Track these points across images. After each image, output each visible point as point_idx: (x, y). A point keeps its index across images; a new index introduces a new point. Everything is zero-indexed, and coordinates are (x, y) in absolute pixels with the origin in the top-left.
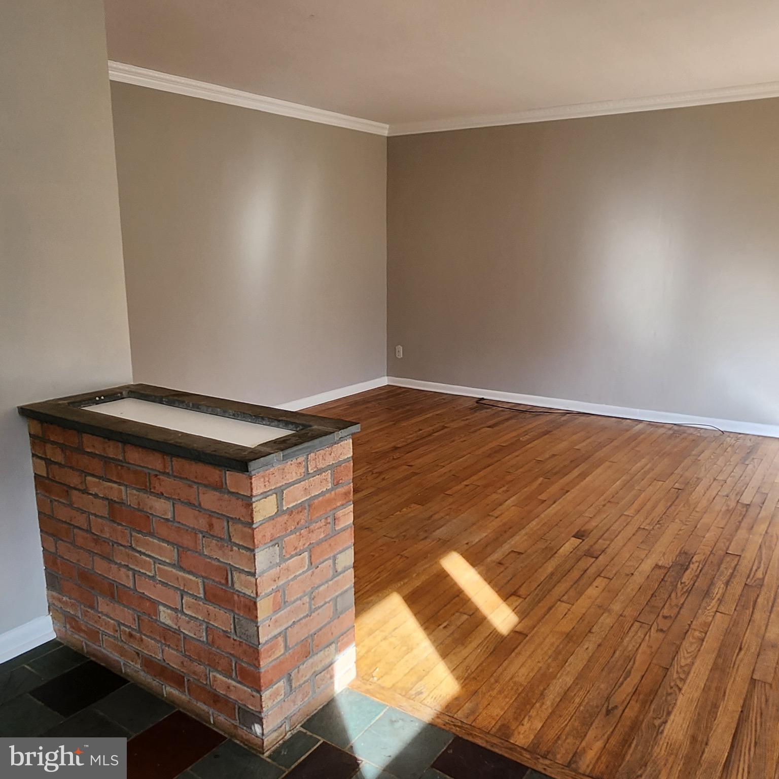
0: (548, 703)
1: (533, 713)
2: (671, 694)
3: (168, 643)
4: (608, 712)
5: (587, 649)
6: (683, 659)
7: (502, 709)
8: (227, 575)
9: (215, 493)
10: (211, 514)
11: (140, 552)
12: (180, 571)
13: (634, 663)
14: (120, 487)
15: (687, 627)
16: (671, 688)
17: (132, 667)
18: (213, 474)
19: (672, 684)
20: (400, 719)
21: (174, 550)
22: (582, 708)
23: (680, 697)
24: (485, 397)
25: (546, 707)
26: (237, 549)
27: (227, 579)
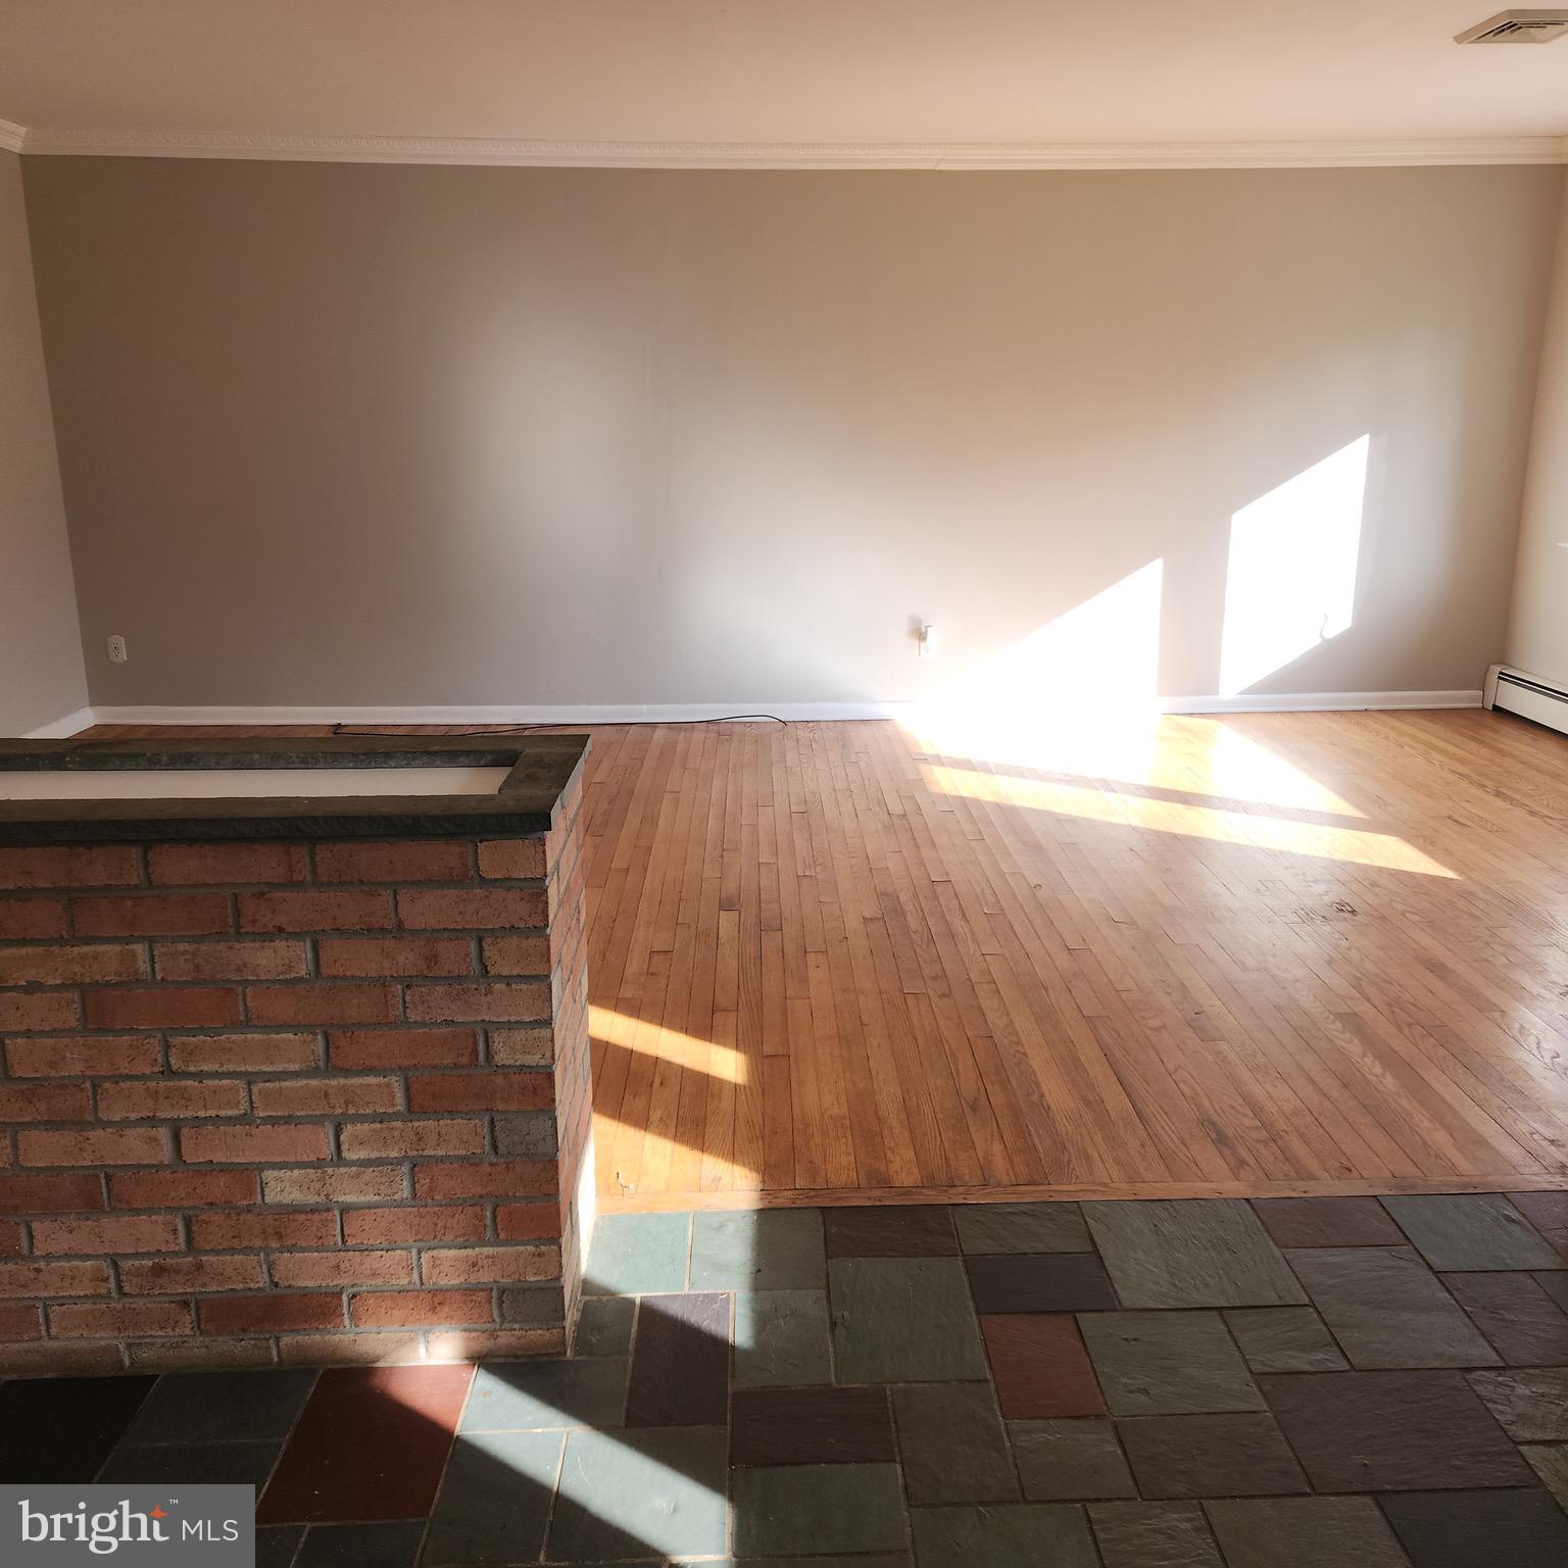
0: (896, 1125)
1: (889, 1142)
2: (1020, 1063)
3: (289, 1243)
4: (974, 1109)
5: (879, 1045)
6: (997, 1022)
7: (848, 1154)
8: (475, 1043)
9: (445, 892)
10: (433, 935)
11: (200, 1076)
12: (335, 1077)
13: (949, 1044)
14: (130, 947)
15: (968, 982)
16: (1015, 1056)
17: (160, 1341)
18: (444, 856)
19: (1012, 1051)
20: (728, 1220)
21: (314, 1040)
22: (940, 1116)
23: (1033, 1063)
24: (343, 722)
25: (898, 1132)
26: (503, 986)
27: (475, 1053)
